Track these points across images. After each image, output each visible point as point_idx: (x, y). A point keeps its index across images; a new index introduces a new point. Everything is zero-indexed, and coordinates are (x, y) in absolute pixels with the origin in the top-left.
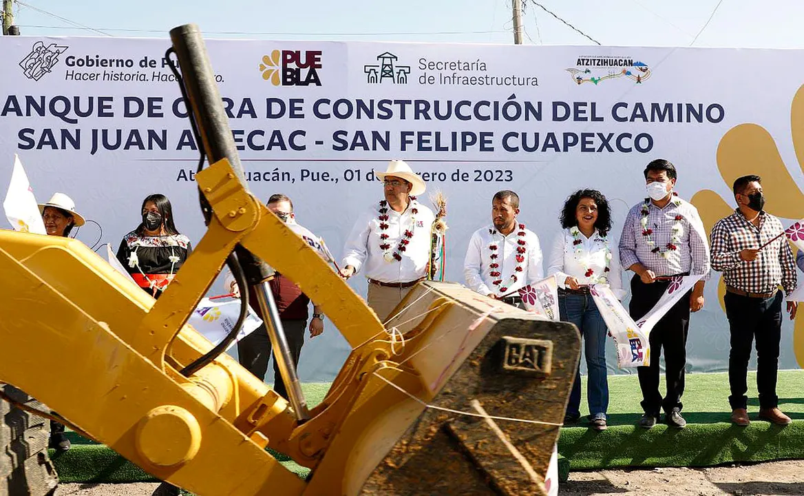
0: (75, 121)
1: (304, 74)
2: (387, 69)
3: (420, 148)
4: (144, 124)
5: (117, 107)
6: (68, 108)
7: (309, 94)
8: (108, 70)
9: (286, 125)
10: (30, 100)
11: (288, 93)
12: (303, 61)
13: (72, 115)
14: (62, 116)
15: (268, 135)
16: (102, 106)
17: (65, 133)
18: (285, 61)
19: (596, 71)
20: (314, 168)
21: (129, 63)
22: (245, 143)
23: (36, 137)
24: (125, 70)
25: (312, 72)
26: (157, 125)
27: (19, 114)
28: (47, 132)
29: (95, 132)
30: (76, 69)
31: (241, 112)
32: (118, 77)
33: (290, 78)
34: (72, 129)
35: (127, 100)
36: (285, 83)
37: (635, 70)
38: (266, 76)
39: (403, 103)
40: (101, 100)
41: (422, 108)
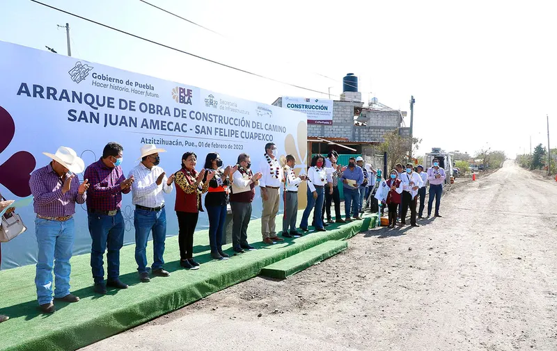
0: (97, 109)
1: (187, 98)
2: (211, 102)
3: (220, 135)
4: (127, 113)
5: (116, 103)
6: (93, 101)
7: (188, 107)
8: (112, 83)
9: (181, 121)
10: (74, 93)
11: (182, 106)
12: (186, 93)
13: (95, 105)
14: (90, 104)
15: (175, 124)
16: (109, 102)
17: (92, 114)
18: (180, 92)
19: (263, 112)
20: (190, 141)
21: (121, 82)
22: (166, 127)
23: (78, 115)
24: (120, 85)
25: (189, 99)
26: (133, 115)
27: (69, 101)
28: (83, 112)
29: (106, 115)
30: (97, 80)
31: (165, 113)
32: (116, 88)
33: (182, 100)
34: (95, 112)
35: (121, 100)
36: (180, 102)
37: (269, 112)
38: (174, 98)
39: (216, 116)
40: (109, 98)
41: (221, 119)
